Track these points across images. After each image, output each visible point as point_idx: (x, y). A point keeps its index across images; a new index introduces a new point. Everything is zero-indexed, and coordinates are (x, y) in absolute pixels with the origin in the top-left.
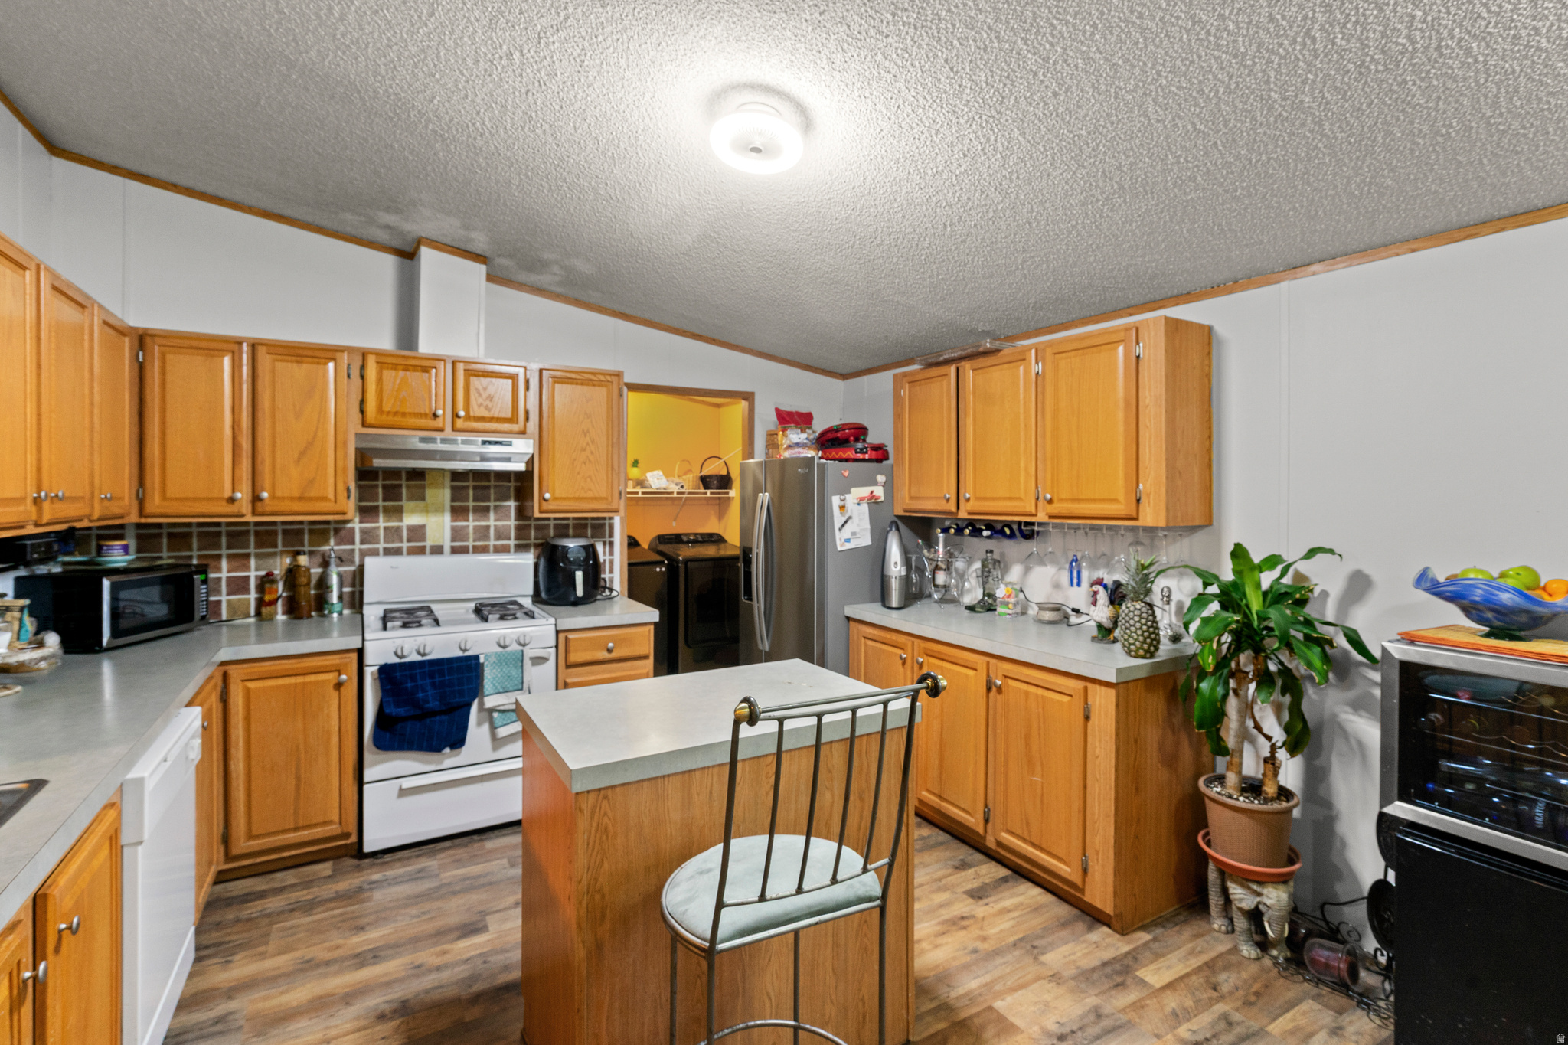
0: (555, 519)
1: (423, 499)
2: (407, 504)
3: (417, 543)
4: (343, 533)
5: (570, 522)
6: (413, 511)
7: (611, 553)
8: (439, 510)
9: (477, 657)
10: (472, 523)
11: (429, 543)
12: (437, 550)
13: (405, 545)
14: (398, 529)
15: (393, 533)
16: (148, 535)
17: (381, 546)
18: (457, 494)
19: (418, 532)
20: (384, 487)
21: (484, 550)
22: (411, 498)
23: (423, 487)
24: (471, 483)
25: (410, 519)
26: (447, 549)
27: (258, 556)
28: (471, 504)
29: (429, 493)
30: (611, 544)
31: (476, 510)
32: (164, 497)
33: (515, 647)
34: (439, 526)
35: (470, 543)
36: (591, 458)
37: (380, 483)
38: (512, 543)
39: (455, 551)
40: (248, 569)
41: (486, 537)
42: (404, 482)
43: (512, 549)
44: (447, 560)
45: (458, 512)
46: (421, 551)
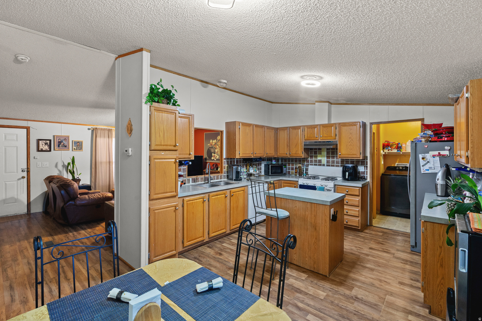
0: (351, 159)
1: (321, 154)
2: (318, 155)
3: (319, 163)
4: (307, 160)
5: (355, 160)
6: (319, 157)
7: (367, 169)
8: (324, 157)
9: (316, 186)
10: (331, 160)
11: (322, 163)
12: (324, 165)
13: (318, 164)
14: (316, 160)
15: (316, 161)
16: (277, 159)
17: (314, 163)
18: (328, 153)
19: (320, 161)
20: (314, 152)
21: (333, 166)
22: (319, 154)
23: (321, 152)
24: (331, 151)
25: (319, 158)
26: (326, 165)
27: (295, 164)
28: (331, 155)
29: (322, 153)
30: (367, 167)
31: (332, 157)
32: (279, 154)
33: (324, 186)
34: (324, 160)
35: (331, 164)
36: (352, 144)
37: (313, 151)
38: (340, 165)
39: (327, 165)
40: (294, 166)
41: (334, 163)
42: (317, 151)
43: (340, 166)
44: (326, 168)
45: (328, 157)
46: (320, 165)
